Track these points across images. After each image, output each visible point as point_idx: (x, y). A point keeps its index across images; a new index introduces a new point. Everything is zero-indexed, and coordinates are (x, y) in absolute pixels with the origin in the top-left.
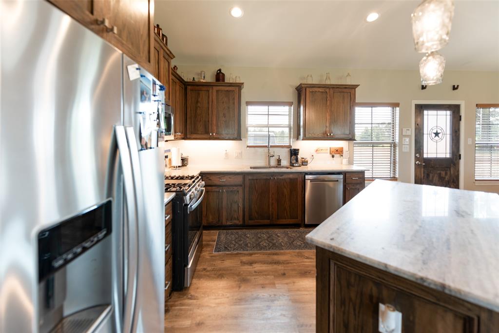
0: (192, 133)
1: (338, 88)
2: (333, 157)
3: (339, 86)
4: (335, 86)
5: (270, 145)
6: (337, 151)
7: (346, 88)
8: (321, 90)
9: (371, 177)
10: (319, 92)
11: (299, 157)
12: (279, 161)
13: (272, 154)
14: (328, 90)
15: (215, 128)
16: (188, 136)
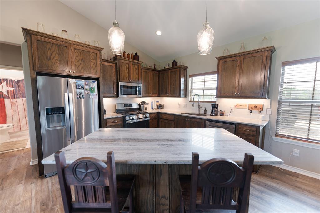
0: (162, 94)
1: (249, 54)
2: (251, 112)
3: (249, 53)
4: (245, 53)
5: (200, 100)
6: (256, 107)
7: (258, 52)
8: (232, 60)
9: (307, 137)
10: (230, 61)
11: (219, 109)
12: (205, 111)
13: (201, 106)
14: (238, 58)
15: (169, 91)
16: (160, 95)
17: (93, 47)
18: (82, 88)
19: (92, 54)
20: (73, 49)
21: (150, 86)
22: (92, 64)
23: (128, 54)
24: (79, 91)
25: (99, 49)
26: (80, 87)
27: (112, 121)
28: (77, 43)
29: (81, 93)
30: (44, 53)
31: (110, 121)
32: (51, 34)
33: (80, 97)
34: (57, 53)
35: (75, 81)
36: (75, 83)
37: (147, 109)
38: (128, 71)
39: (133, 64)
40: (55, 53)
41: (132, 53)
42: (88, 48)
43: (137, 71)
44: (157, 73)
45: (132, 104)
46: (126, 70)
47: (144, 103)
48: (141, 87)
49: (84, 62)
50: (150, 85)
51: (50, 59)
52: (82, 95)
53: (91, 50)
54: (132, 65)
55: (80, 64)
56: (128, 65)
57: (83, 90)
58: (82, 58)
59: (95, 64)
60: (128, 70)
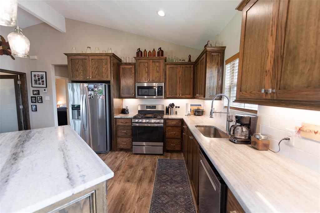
13: (231, 118)
17: (105, 55)
18: (92, 90)
19: (104, 61)
20: (90, 60)
21: (178, 85)
22: (104, 69)
23: (150, 51)
24: (90, 92)
25: (109, 54)
26: (91, 90)
27: (122, 121)
28: (93, 55)
29: (91, 94)
30: (75, 67)
31: (120, 120)
32: (81, 53)
33: (90, 98)
34: (81, 65)
35: (87, 85)
36: (87, 86)
37: (178, 114)
38: (147, 71)
39: (153, 62)
40: (80, 66)
41: (154, 49)
42: (101, 56)
43: (157, 69)
44: (190, 67)
45: (155, 106)
46: (144, 69)
47: (172, 105)
48: (162, 87)
49: (98, 68)
50: (178, 83)
51: (78, 71)
52: (92, 96)
53: (103, 57)
54: (151, 62)
55: (96, 71)
56: (147, 64)
57: (92, 92)
58: (96, 65)
59: (107, 69)
60: (146, 69)
